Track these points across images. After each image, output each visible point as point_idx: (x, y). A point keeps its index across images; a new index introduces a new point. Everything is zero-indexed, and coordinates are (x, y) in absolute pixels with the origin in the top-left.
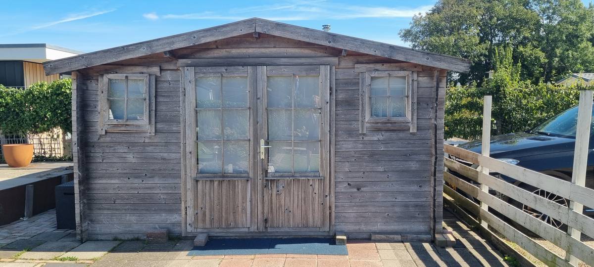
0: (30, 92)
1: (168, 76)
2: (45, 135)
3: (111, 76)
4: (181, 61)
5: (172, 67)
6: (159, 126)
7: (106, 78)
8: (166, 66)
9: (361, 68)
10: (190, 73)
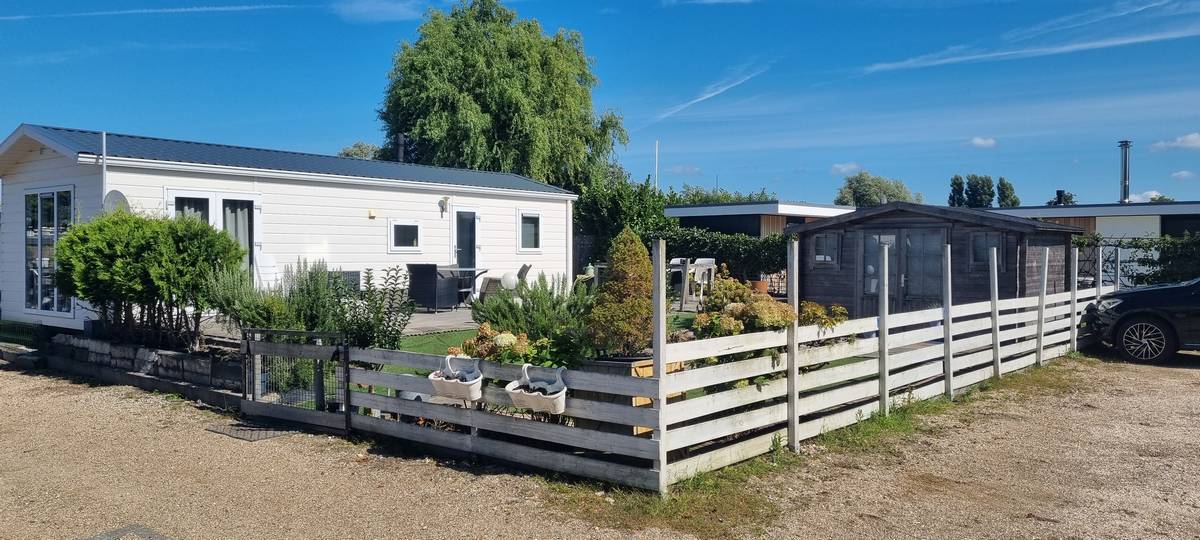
0: (766, 241)
1: (849, 235)
2: (774, 276)
3: (818, 235)
4: (857, 226)
5: (851, 229)
6: (844, 265)
7: (815, 237)
8: (848, 229)
9: (968, 230)
10: (861, 234)
